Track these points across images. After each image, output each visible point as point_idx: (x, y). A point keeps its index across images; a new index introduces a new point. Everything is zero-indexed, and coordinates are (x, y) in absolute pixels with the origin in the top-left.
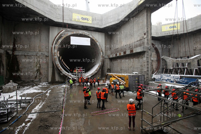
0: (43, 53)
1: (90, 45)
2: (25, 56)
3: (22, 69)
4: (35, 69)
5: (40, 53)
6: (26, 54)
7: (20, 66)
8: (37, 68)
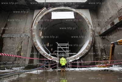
0: (27, 34)
1: (74, 18)
2: (10, 38)
3: (4, 51)
4: (16, 51)
5: (23, 35)
6: (11, 36)
7: (4, 48)
8: (18, 50)
